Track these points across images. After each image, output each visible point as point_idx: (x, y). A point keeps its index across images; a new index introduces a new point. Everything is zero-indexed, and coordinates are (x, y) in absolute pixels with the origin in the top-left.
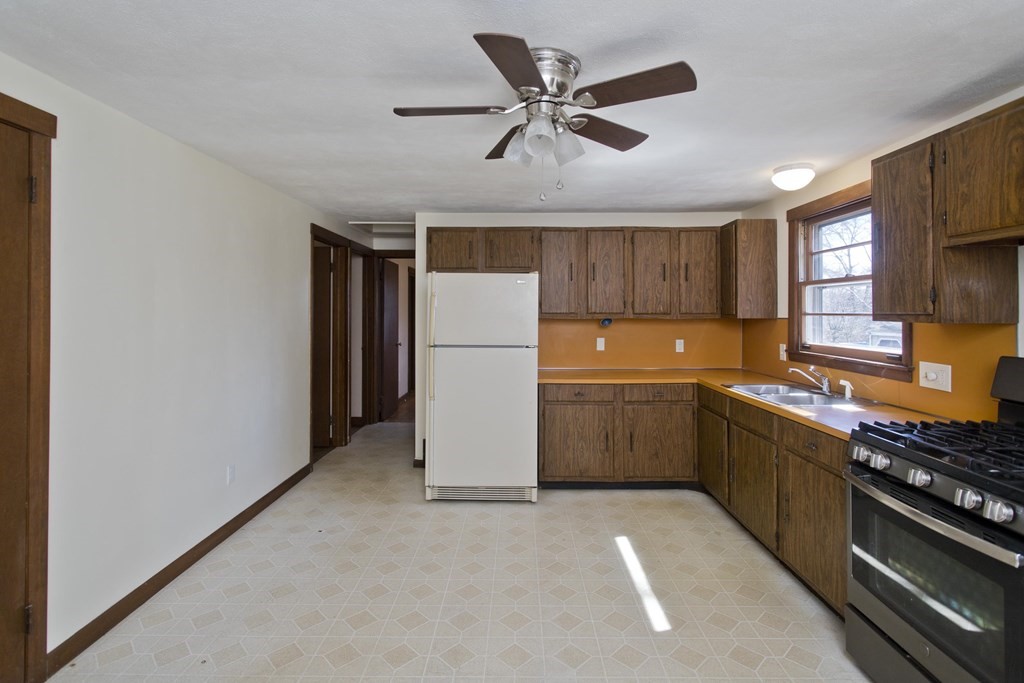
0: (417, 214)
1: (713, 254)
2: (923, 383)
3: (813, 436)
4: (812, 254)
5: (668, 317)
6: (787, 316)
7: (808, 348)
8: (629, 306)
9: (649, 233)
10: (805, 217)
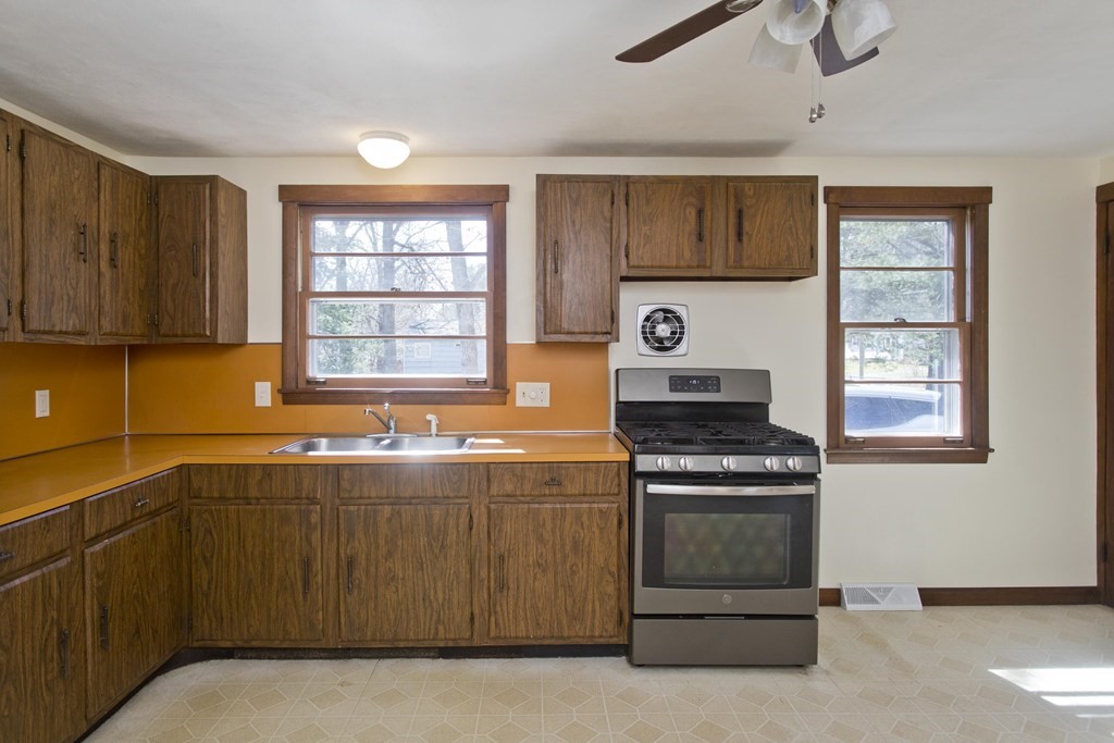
1: (143, 223)
2: (520, 402)
3: (553, 470)
4: (312, 255)
6: (279, 340)
8: (15, 312)
10: (302, 203)
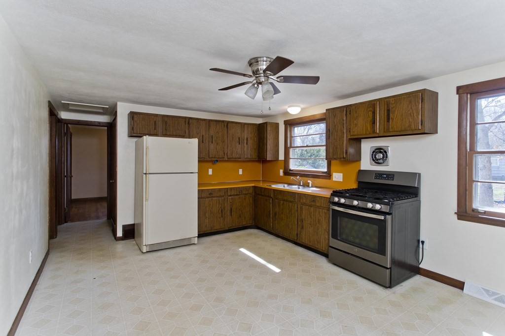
0: (118, 103)
1: (256, 135)
2: (334, 179)
3: (313, 198)
4: (292, 137)
5: (240, 160)
6: (284, 159)
7: (292, 171)
8: (226, 155)
9: (234, 124)
10: (291, 124)
